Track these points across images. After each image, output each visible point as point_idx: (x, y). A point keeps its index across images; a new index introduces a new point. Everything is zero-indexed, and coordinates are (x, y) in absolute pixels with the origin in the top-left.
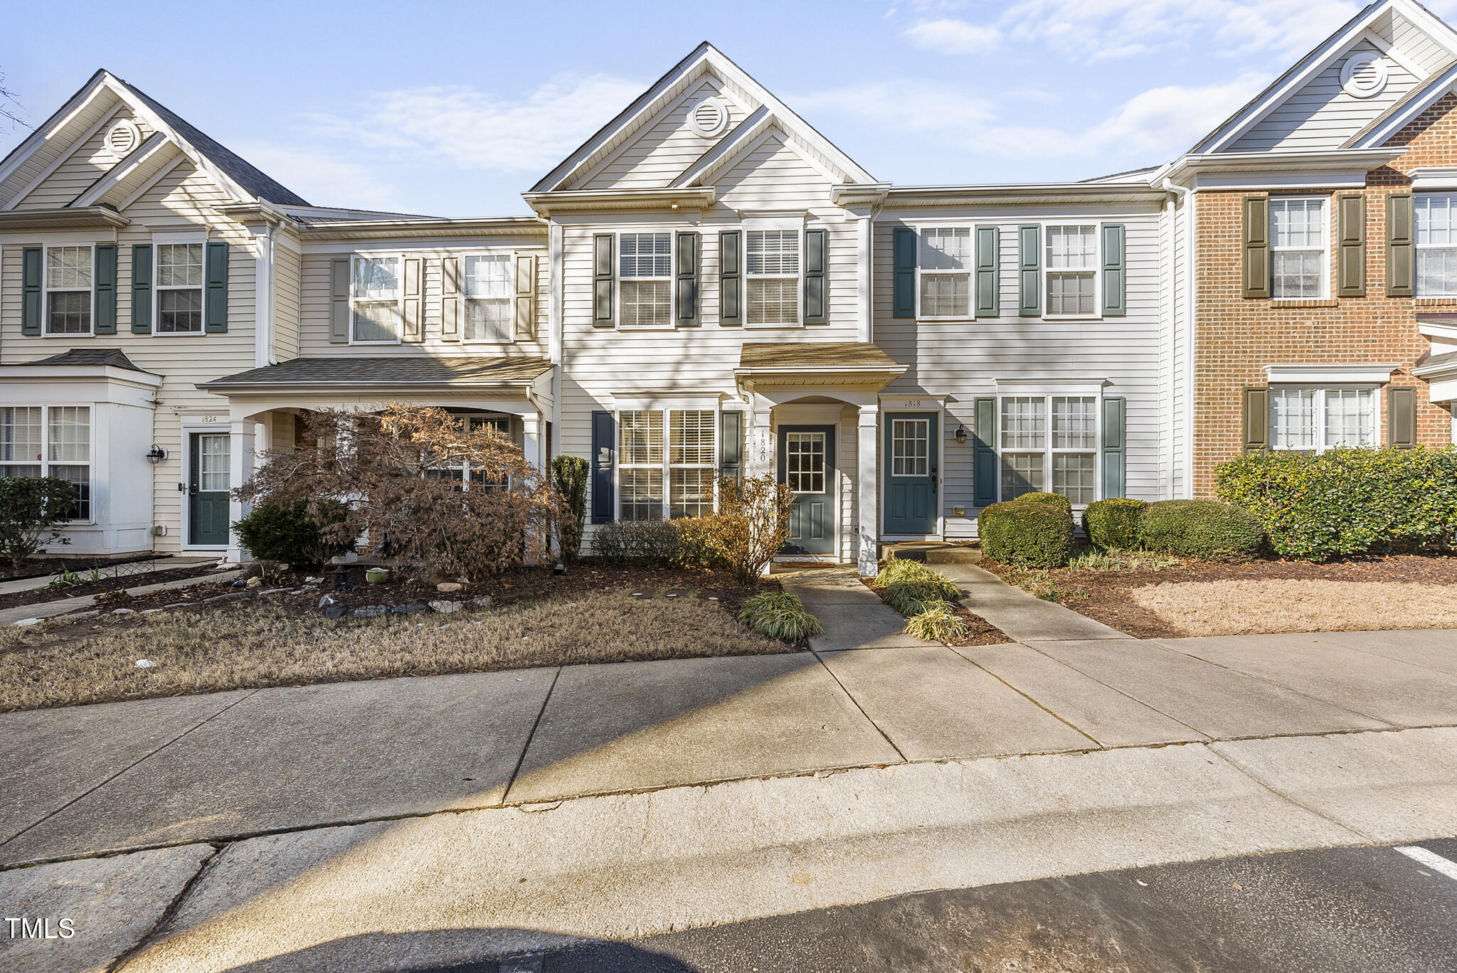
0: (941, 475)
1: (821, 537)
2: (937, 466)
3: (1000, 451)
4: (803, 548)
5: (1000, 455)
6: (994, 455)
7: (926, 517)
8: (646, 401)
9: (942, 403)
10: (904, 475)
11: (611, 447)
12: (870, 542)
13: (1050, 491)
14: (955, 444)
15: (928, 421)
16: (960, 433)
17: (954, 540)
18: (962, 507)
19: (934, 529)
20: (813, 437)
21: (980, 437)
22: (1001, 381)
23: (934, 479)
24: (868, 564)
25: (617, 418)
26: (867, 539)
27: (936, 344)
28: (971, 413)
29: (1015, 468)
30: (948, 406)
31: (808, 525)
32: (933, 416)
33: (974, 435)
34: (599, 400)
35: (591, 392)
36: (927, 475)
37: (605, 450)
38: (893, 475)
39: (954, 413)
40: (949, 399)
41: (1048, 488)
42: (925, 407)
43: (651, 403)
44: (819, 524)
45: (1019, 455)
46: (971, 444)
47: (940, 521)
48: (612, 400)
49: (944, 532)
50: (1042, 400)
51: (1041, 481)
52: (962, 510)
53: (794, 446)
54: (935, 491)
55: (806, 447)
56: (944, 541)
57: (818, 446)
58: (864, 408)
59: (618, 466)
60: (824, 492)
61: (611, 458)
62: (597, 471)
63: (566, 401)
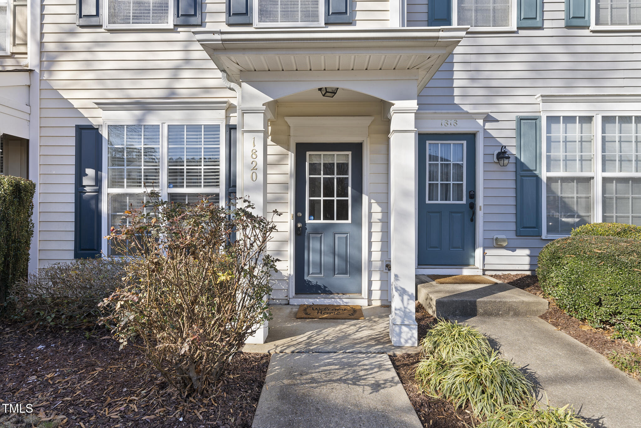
0: (480, 201)
1: (346, 273)
2: (475, 192)
3: (544, 175)
4: (325, 287)
5: (544, 179)
6: (538, 179)
7: (463, 248)
8: (138, 113)
9: (481, 122)
10: (439, 202)
11: (98, 168)
12: (406, 298)
13: (600, 220)
14: (496, 167)
15: (465, 142)
16: (502, 155)
17: (494, 273)
18: (503, 237)
19: (471, 261)
20: (337, 157)
21: (522, 160)
22: (546, 98)
23: (472, 206)
24: (404, 329)
25: (104, 133)
26: (403, 292)
27: (473, 58)
28: (513, 134)
29: (560, 195)
30: (488, 125)
31: (331, 260)
32: (471, 138)
33: (516, 158)
34: (85, 113)
35: (76, 104)
36: (464, 202)
37: (90, 172)
38: (428, 202)
39: (494, 133)
40: (488, 119)
41: (597, 217)
42: (463, 127)
43: (144, 115)
44: (345, 258)
45: (564, 180)
46: (512, 168)
47: (479, 252)
48: (99, 112)
49: (484, 265)
50: (589, 119)
51: (589, 208)
52: (503, 240)
53: (314, 169)
54: (473, 219)
55: (329, 169)
56: (484, 274)
57: (342, 168)
58: (398, 104)
59: (107, 191)
60: (349, 221)
61: (98, 181)
62: (81, 197)
63: (45, 113)
